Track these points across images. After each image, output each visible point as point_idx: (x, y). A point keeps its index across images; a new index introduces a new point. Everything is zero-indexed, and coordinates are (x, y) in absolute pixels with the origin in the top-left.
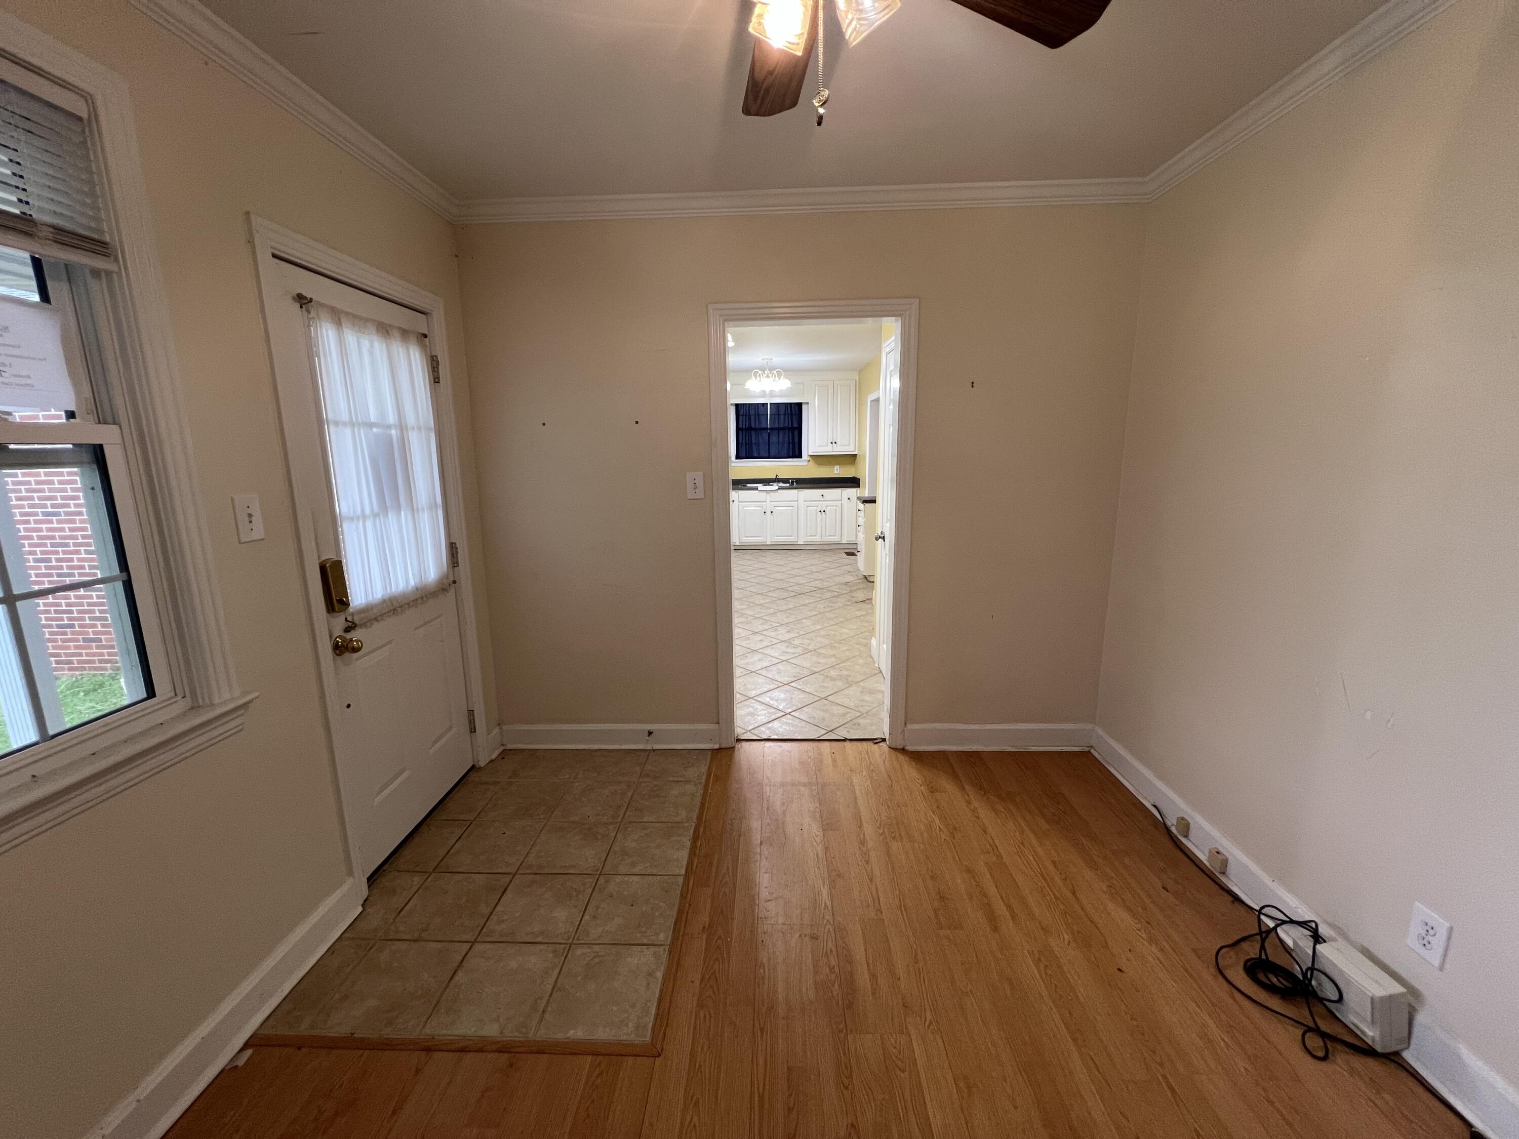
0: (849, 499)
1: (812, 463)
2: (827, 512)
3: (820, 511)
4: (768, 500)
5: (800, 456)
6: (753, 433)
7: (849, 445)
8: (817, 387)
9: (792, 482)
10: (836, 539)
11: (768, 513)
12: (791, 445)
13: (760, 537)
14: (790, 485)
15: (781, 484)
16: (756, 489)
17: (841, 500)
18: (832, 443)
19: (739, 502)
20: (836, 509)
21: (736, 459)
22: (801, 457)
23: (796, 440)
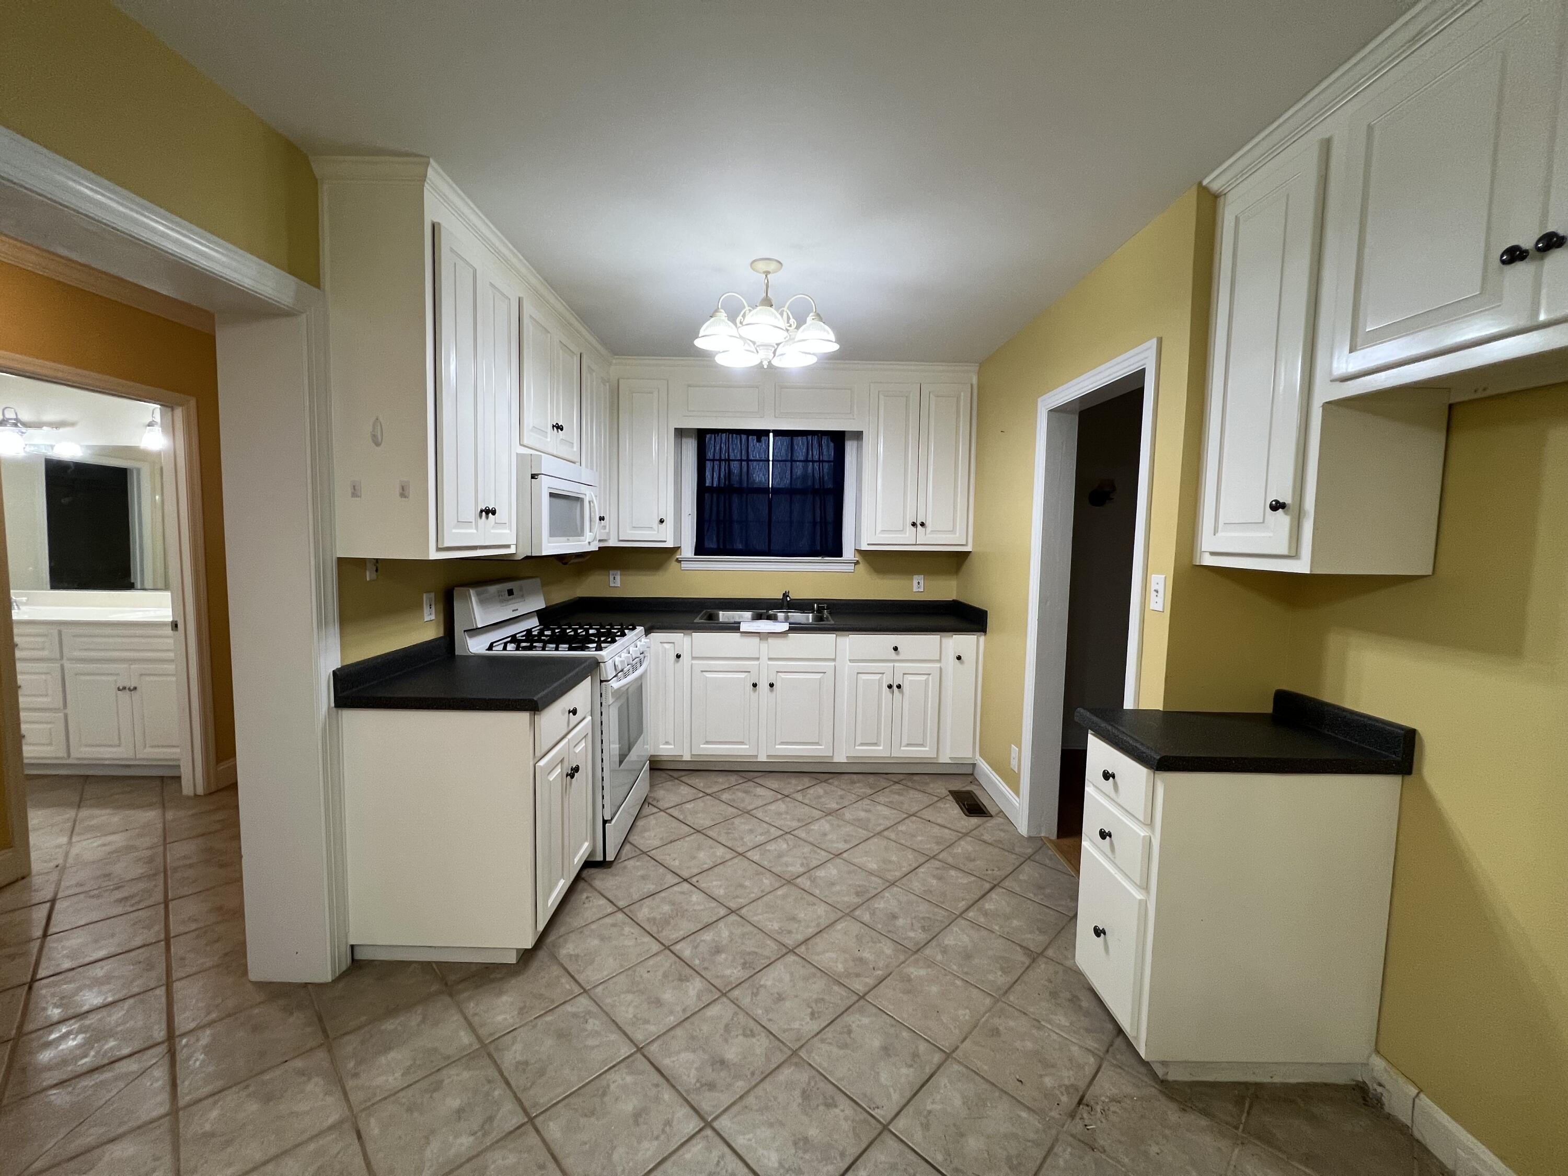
0: (959, 658)
1: (862, 567)
2: (905, 687)
3: (890, 687)
4: (764, 658)
5: (836, 550)
6: (735, 499)
7: (953, 531)
8: (881, 397)
9: (820, 610)
10: (924, 752)
11: (763, 686)
12: (818, 528)
13: (742, 743)
14: (815, 619)
15: (798, 617)
16: (734, 627)
17: (940, 661)
18: (914, 524)
19: (693, 658)
20: (927, 681)
21: (695, 554)
22: (841, 556)
23: (830, 517)
